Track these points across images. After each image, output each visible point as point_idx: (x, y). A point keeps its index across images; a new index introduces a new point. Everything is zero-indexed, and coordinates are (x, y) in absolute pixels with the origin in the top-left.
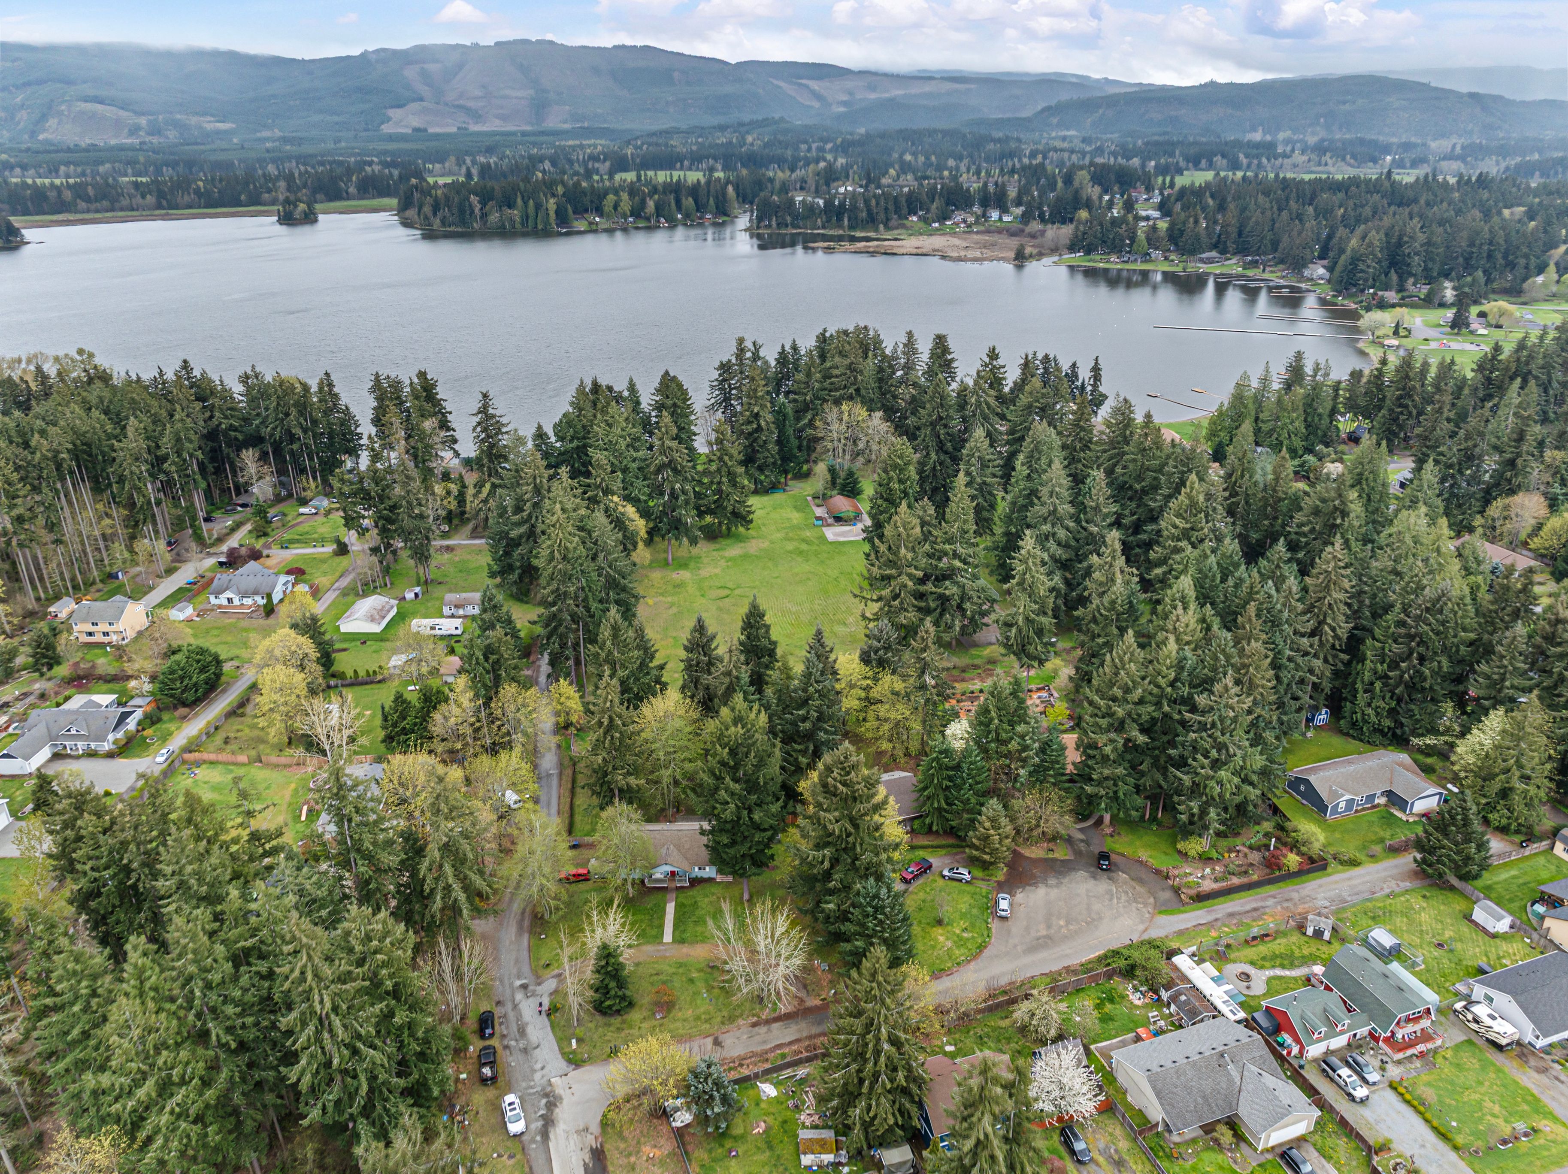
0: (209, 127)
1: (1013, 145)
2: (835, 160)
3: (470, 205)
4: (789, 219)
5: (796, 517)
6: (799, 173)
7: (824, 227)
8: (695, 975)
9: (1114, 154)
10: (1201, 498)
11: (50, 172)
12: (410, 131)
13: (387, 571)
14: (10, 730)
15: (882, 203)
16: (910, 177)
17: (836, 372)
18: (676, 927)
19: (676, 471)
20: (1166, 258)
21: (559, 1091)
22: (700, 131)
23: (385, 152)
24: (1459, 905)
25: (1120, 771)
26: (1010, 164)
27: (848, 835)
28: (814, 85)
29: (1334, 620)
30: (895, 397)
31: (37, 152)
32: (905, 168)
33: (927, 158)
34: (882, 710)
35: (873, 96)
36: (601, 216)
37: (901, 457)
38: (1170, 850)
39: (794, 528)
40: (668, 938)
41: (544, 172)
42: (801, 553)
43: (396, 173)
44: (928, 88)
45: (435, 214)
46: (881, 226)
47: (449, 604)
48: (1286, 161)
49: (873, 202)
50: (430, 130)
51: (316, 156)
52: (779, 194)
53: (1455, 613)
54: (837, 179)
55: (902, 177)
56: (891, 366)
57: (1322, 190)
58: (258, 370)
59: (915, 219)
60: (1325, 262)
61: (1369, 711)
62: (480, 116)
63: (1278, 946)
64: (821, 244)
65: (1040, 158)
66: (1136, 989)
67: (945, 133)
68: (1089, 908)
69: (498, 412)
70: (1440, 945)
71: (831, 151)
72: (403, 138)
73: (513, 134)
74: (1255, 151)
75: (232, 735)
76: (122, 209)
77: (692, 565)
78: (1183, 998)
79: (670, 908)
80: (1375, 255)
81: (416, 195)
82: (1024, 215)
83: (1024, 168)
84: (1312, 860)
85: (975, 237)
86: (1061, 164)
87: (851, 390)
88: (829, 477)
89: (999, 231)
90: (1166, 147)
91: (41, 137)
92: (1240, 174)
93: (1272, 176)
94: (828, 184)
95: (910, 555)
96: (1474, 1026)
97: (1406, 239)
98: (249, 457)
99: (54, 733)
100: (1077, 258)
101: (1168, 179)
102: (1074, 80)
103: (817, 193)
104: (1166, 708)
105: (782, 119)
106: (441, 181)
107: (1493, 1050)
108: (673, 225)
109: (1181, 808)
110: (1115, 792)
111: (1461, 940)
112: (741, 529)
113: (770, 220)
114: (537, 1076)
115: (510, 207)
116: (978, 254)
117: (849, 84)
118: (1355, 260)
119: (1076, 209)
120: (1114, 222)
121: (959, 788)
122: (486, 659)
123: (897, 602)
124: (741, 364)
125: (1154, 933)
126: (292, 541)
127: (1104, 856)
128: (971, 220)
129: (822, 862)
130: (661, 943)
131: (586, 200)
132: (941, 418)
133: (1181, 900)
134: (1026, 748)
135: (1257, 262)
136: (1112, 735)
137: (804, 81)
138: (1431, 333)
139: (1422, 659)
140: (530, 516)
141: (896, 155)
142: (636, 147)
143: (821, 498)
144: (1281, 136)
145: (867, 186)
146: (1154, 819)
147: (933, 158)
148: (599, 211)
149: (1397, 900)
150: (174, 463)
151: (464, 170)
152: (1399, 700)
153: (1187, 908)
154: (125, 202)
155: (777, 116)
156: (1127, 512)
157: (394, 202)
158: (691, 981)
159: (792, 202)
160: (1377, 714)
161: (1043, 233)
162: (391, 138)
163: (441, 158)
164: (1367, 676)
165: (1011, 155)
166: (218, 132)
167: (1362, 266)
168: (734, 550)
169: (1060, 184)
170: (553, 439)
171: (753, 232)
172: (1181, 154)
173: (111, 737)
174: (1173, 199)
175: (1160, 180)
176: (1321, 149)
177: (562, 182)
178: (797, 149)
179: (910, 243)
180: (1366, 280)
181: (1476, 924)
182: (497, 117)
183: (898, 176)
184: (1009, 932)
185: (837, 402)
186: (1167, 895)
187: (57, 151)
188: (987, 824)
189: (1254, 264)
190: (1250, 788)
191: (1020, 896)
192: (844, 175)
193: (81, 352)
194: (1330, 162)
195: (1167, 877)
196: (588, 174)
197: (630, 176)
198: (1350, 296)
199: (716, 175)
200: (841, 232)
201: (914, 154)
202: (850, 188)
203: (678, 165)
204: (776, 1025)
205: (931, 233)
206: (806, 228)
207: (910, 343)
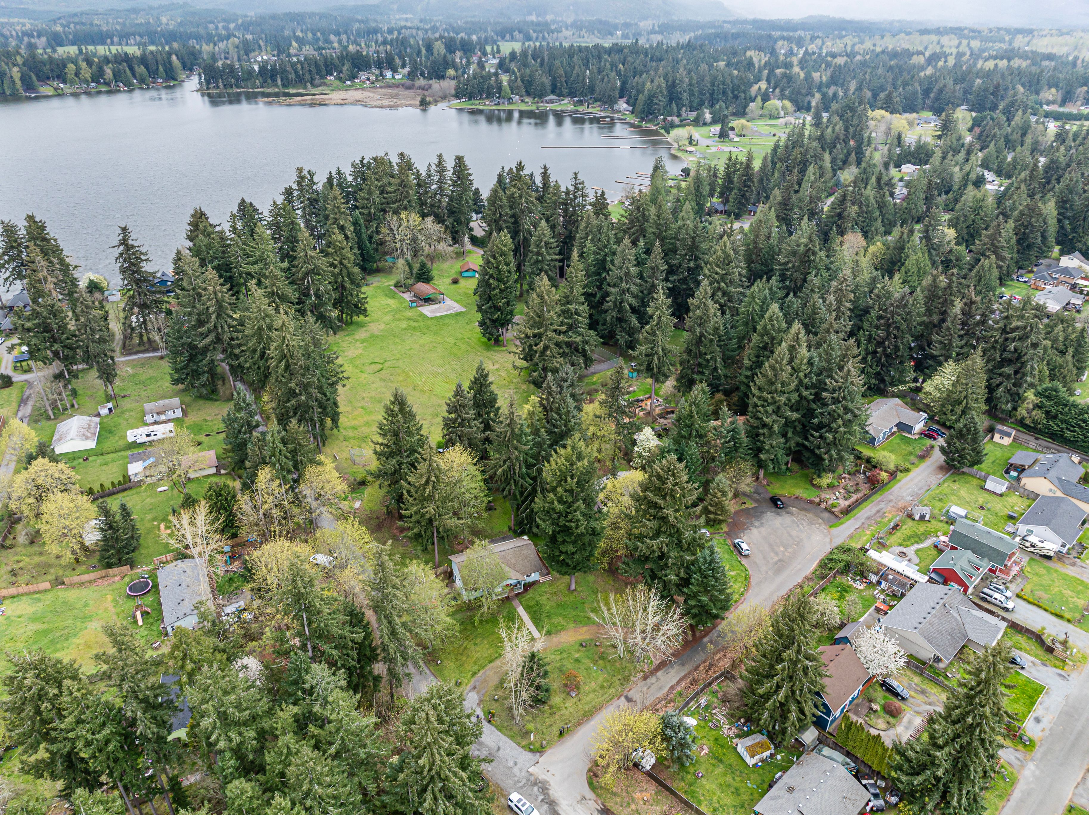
1: (372, 24)
4: (232, 81)
5: (393, 302)
6: (218, 46)
7: (262, 87)
8: (577, 655)
9: (446, 30)
15: (306, 67)
17: (389, 189)
18: (537, 624)
20: (523, 101)
21: (542, 777)
24: (975, 482)
26: (377, 37)
30: (431, 206)
32: (302, 41)
33: (314, 34)
38: (809, 486)
39: (396, 311)
40: (537, 634)
42: (415, 329)
46: (309, 85)
47: (151, 412)
49: (299, 67)
54: (254, 51)
56: (426, 182)
59: (332, 78)
60: (625, 99)
63: (906, 531)
65: (396, 33)
66: (854, 580)
68: (790, 535)
69: (135, 244)
70: (981, 508)
74: (537, 28)
75: (15, 567)
78: (889, 577)
79: (521, 610)
80: (662, 93)
82: (410, 73)
84: (892, 473)
85: (380, 90)
87: (405, 202)
88: (408, 270)
89: (396, 86)
90: (478, 26)
93: (557, 44)
94: (247, 55)
96: (1032, 549)
97: (677, 82)
100: (462, 103)
107: (1045, 560)
108: (130, 88)
111: (989, 502)
113: (217, 82)
114: (516, 770)
116: (390, 102)
118: (651, 97)
119: (446, 69)
124: (302, 189)
125: (838, 541)
127: (775, 499)
128: (372, 78)
131: (47, 69)
133: (837, 516)
134: (721, 437)
135: (581, 101)
138: (709, 142)
139: (895, 338)
141: (289, 32)
142: (63, 26)
143: (405, 286)
148: (62, 78)
149: (943, 487)
153: (842, 520)
158: (577, 660)
161: (429, 86)
165: (376, 32)
167: (656, 101)
168: (361, 334)
169: (423, 52)
171: (204, 91)
174: (505, 61)
178: (207, 28)
179: (336, 96)
180: (659, 110)
181: (990, 491)
184: (755, 563)
185: (395, 212)
186: (826, 515)
189: (580, 103)
194: (586, 35)
195: (819, 504)
196: (32, 47)
197: (72, 49)
198: (649, 121)
199: (151, 48)
200: (277, 90)
201: (303, 32)
202: (265, 57)
203: (109, 41)
204: (659, 674)
205: (348, 89)
206: (248, 88)
207: (440, 164)
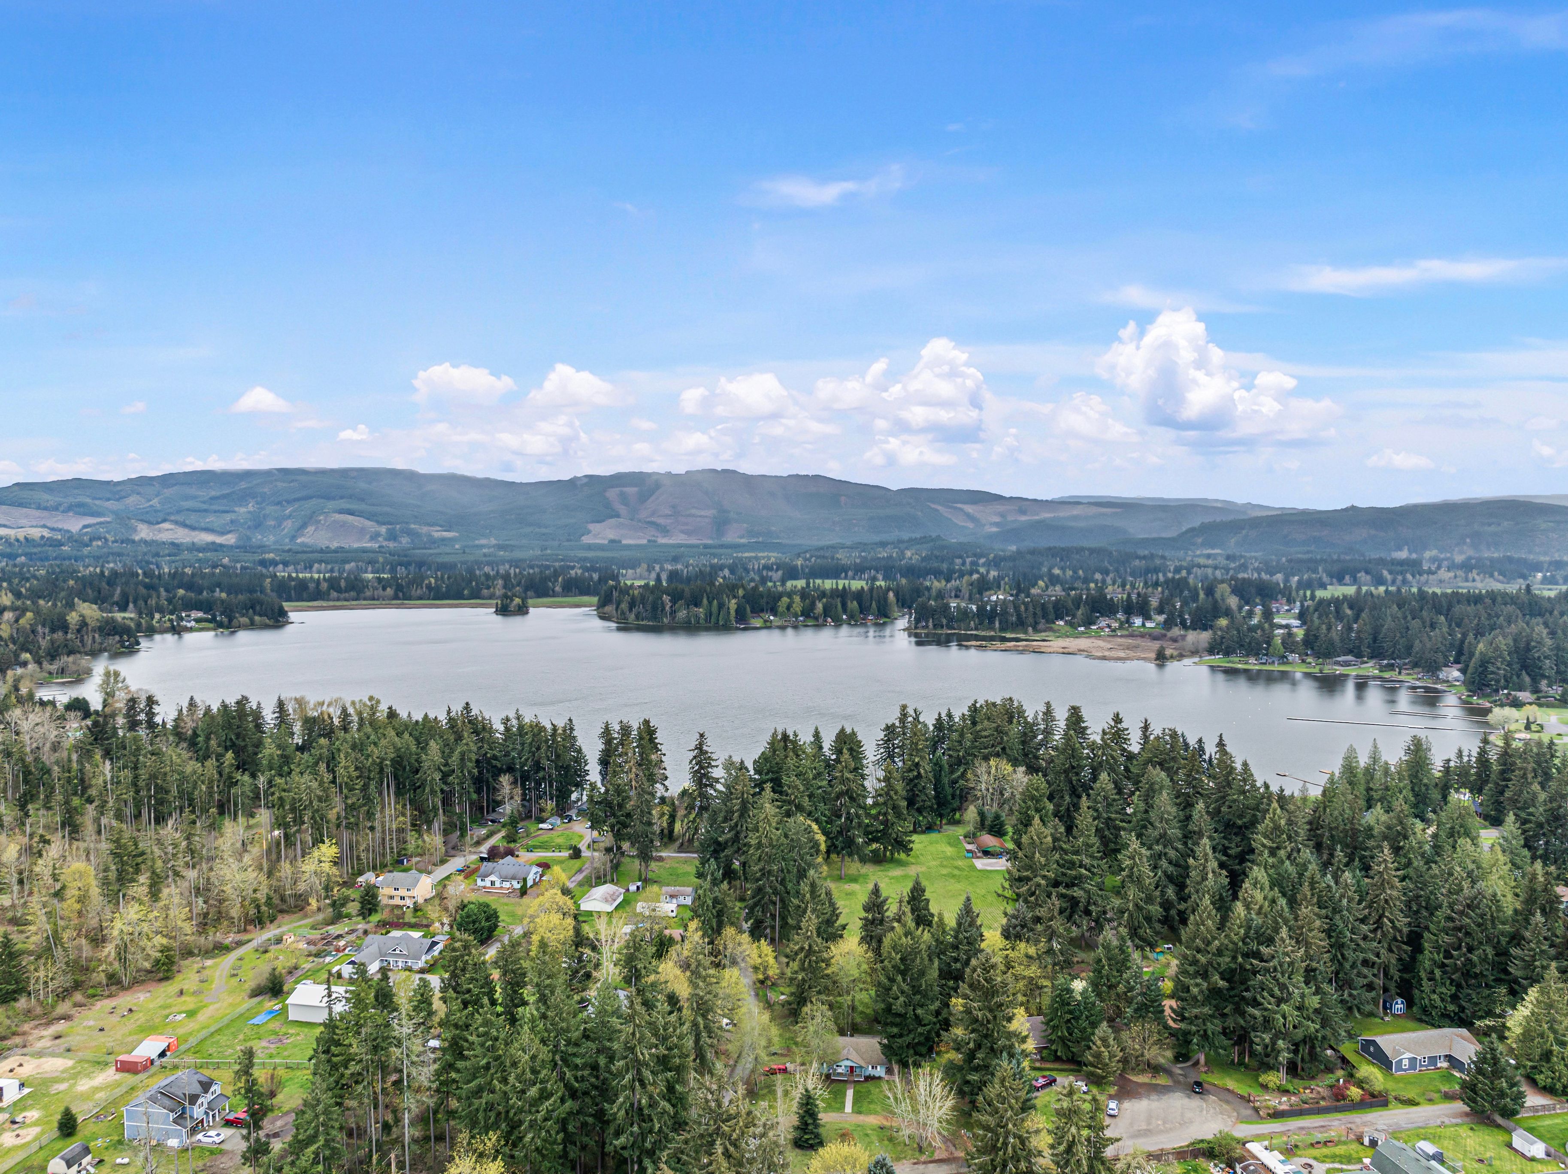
0: (436, 535)
1: (1158, 562)
2: (988, 572)
3: (662, 603)
4: (944, 621)
5: (949, 851)
6: (953, 583)
7: (976, 629)
8: (869, 1132)
9: (1258, 570)
10: (1283, 822)
11: (306, 568)
12: (606, 542)
13: (616, 867)
14: (346, 951)
15: (1031, 609)
16: (1058, 588)
17: (985, 734)
18: (854, 1104)
19: (852, 799)
20: (1303, 661)
22: (861, 546)
23: (585, 559)
24: (1501, 1137)
25: (1206, 1010)
26: (1154, 577)
27: (988, 1022)
28: (969, 509)
29: (1391, 913)
30: (1037, 758)
31: (297, 553)
32: (1053, 580)
33: (1075, 572)
34: (1019, 969)
35: (1024, 518)
36: (775, 615)
37: (1037, 790)
39: (947, 858)
40: (848, 1108)
41: (724, 578)
42: (954, 876)
43: (596, 576)
44: (1076, 511)
45: (631, 610)
46: (1030, 629)
47: (665, 894)
48: (1431, 577)
49: (1023, 608)
50: (624, 542)
51: (525, 560)
52: (935, 600)
53: (1490, 908)
54: (990, 589)
55: (1051, 588)
56: (1032, 731)
57: (1459, 602)
58: (520, 713)
59: (1061, 623)
60: (1459, 666)
61: (1435, 997)
62: (668, 531)
63: (1340, 1150)
64: (974, 643)
65: (1183, 573)
66: (1216, 1165)
67: (1092, 551)
68: (1182, 1115)
70: (1481, 1161)
71: (984, 565)
72: (601, 548)
73: (697, 546)
74: (1399, 568)
76: (365, 599)
77: (861, 880)
78: (1252, 1168)
79: (850, 1093)
80: (1504, 659)
81: (615, 594)
82: (1166, 622)
83: (1167, 582)
84: (1373, 1096)
85: (1119, 640)
86: (1204, 579)
87: (998, 749)
88: (978, 819)
89: (1142, 636)
90: (1311, 564)
91: (299, 541)
92: (1382, 589)
93: (1415, 590)
94: (980, 593)
95: (1042, 860)
97: (1533, 644)
98: (505, 780)
99: (383, 951)
100: (1217, 659)
101: (1308, 593)
102: (1219, 505)
103: (971, 600)
104: (1240, 959)
105: (939, 537)
106: (638, 583)
108: (838, 623)
109: (1257, 1040)
110: (1205, 1031)
111: (1500, 1159)
112: (903, 856)
113: (927, 622)
115: (696, 605)
116: (1122, 654)
117: (1000, 508)
118: (1484, 663)
119: (1216, 617)
120: (1252, 629)
121: (1077, 1019)
122: (714, 907)
123: (1033, 898)
124: (904, 727)
125: (1233, 1132)
126: (535, 847)
127: (1199, 1084)
128: (1115, 625)
129: (968, 1043)
130: (843, 1112)
131: (763, 602)
132: (1073, 767)
133: (1260, 1116)
134: (1131, 989)
135: (1392, 665)
136: (1199, 981)
137: (959, 505)
138: (1565, 729)
139: (1470, 950)
140: (736, 825)
141: (1045, 569)
142: (806, 559)
143: (971, 837)
144: (1427, 554)
145: (1017, 595)
146: (1241, 1063)
147: (1081, 572)
148: (774, 611)
149: (1447, 1129)
150: (458, 777)
151: (653, 575)
152: (1459, 986)
154: (368, 594)
155: (934, 535)
156: (1233, 845)
157: (595, 600)
158: (867, 1135)
159: (947, 607)
160: (1442, 1000)
161: (1184, 637)
162: (589, 547)
163: (633, 564)
164: (1427, 964)
165: (1156, 570)
166: (443, 539)
167: (1491, 668)
169: (1202, 595)
170: (752, 772)
171: (911, 631)
172: (1325, 571)
173: (424, 958)
174: (1311, 609)
175: (1301, 592)
176: (1467, 567)
177: (743, 586)
178: (952, 563)
179: (1058, 644)
180: (1498, 681)
181: (1516, 1151)
182: (682, 532)
183: (1047, 587)
185: (986, 758)
186: (1249, 1112)
187: (312, 552)
188: (1099, 1043)
189: (1391, 667)
190: (1310, 1023)
191: (1127, 1104)
192: (996, 585)
193: (371, 698)
194: (1477, 577)
195: (1249, 1101)
196: (764, 580)
197: (800, 583)
198: (1484, 696)
199: (878, 583)
200: (992, 633)
201: (1063, 569)
202: (1001, 597)
203: (843, 575)
204: (931, 1165)
205: (1077, 636)
206: (960, 629)
207: (1048, 712)
